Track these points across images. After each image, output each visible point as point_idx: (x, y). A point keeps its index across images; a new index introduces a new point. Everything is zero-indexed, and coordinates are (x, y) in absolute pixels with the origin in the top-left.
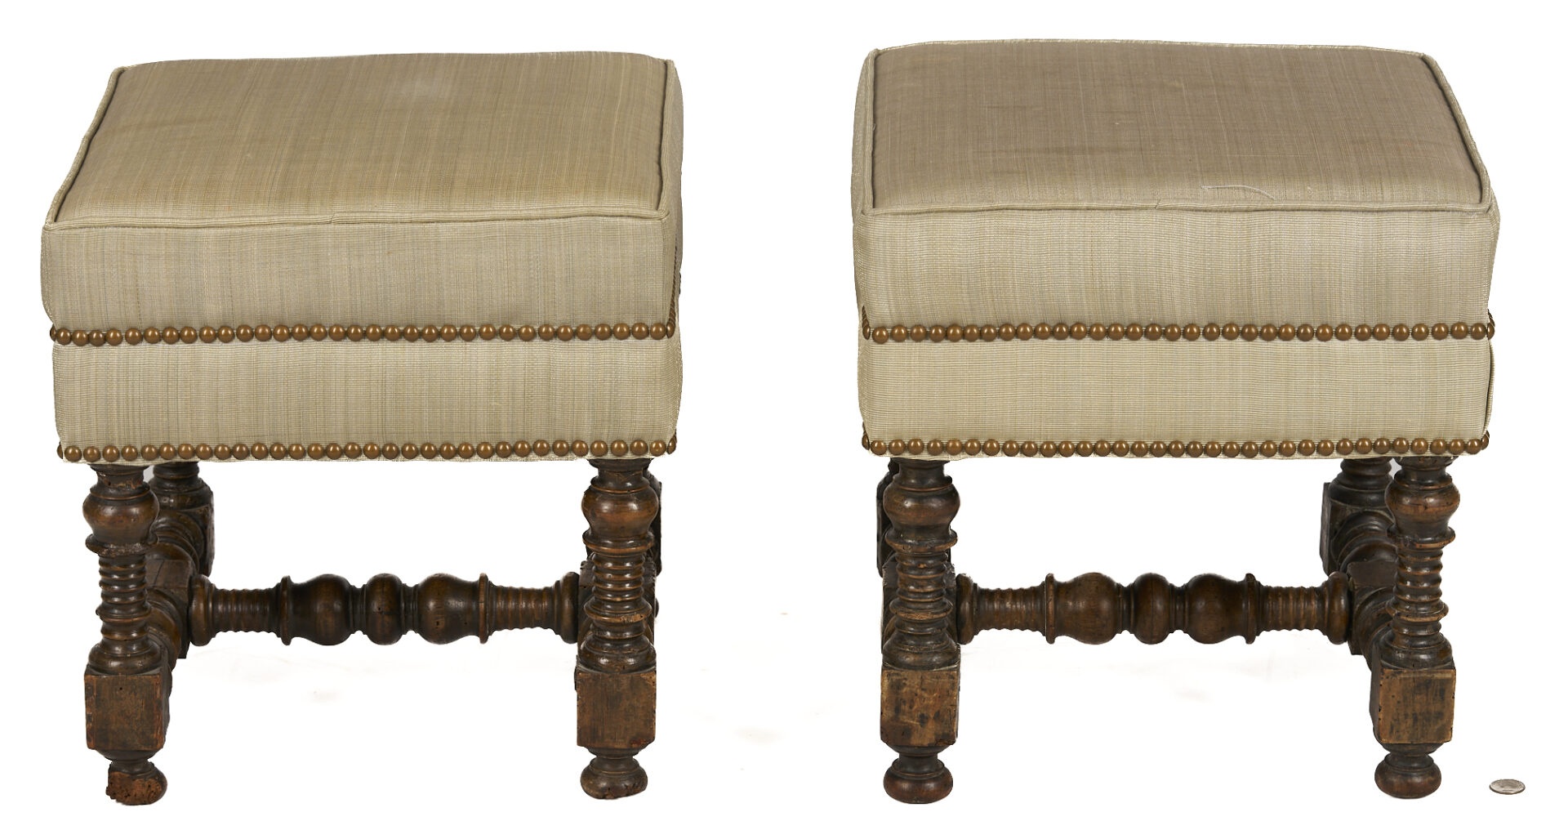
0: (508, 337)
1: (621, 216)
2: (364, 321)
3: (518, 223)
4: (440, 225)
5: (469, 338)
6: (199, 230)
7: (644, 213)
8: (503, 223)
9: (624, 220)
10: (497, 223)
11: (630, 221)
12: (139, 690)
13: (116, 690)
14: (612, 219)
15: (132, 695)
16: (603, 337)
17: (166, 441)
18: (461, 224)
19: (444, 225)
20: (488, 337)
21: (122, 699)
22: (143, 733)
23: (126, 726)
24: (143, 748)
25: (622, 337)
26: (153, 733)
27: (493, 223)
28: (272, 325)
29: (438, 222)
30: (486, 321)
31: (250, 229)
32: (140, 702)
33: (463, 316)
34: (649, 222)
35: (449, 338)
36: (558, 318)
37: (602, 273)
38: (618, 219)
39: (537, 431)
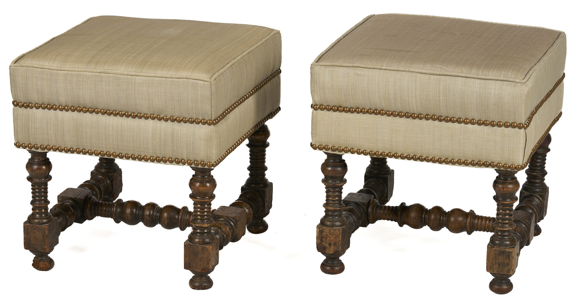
0: (160, 119)
1: (197, 80)
2: (112, 108)
3: (163, 79)
4: (137, 77)
5: (147, 118)
6: (58, 71)
7: (205, 79)
8: (158, 78)
9: (198, 81)
10: (156, 78)
11: (200, 82)
12: (40, 230)
13: (33, 229)
14: (194, 81)
15: (38, 232)
16: (192, 122)
17: (48, 144)
18: (144, 77)
19: (138, 77)
20: (153, 118)
21: (34, 233)
22: (41, 246)
23: (36, 242)
24: (42, 251)
25: (198, 123)
26: (45, 246)
27: (154, 78)
28: (82, 107)
29: (136, 76)
30: (152, 113)
31: (74, 72)
32: (40, 234)
33: (144, 110)
34: (206, 83)
35: (140, 118)
36: (176, 114)
37: (190, 100)
38: (196, 81)
39: (169, 154)
